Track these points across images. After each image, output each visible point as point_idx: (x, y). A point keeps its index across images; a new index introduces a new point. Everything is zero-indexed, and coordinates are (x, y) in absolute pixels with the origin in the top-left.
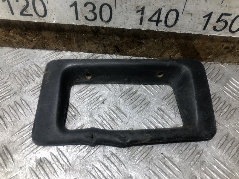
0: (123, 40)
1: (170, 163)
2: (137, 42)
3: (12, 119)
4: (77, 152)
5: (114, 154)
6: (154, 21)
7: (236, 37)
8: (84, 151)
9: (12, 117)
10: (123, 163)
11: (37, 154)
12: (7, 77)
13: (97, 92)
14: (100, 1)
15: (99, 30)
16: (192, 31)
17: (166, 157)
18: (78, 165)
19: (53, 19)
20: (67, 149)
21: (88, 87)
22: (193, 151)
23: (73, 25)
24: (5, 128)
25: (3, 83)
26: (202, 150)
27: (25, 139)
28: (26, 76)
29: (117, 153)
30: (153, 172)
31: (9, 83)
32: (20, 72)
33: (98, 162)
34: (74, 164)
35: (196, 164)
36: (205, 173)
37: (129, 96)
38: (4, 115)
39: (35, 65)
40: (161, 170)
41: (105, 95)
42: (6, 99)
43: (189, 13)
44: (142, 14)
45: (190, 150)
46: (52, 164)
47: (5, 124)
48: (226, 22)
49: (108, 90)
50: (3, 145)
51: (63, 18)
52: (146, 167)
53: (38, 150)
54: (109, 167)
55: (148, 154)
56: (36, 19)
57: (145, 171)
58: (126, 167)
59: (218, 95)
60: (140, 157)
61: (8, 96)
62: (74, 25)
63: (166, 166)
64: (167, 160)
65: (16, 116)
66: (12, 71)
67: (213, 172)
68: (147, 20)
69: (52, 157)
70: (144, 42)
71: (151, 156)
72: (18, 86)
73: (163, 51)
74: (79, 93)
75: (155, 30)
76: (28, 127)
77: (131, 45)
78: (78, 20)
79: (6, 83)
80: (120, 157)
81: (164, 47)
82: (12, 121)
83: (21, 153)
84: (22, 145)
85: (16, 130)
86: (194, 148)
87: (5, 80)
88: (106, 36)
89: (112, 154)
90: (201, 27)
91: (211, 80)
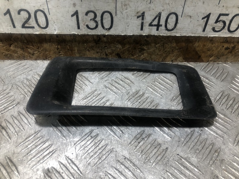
0: (125, 47)
1: (188, 163)
2: (138, 49)
3: (16, 129)
4: (88, 159)
5: (127, 159)
6: (155, 25)
7: (236, 36)
8: (95, 158)
9: (15, 128)
10: (138, 167)
11: (44, 164)
12: (10, 88)
13: (104, 97)
14: (101, 9)
15: (101, 39)
16: (192, 33)
17: (182, 158)
18: (89, 172)
19: (55, 30)
20: (77, 157)
21: (94, 92)
22: (210, 149)
23: (74, 35)
24: (8, 140)
25: (5, 94)
26: (220, 148)
27: (30, 149)
28: (29, 86)
29: (130, 157)
30: (172, 174)
31: (12, 93)
32: (22, 82)
33: (111, 168)
34: (85, 172)
35: (216, 163)
36: (226, 172)
37: (137, 99)
38: (7, 125)
39: (38, 74)
40: (180, 171)
41: (111, 100)
42: (9, 110)
43: (188, 15)
44: (143, 19)
45: (207, 149)
46: (61, 173)
47: (8, 135)
48: (224, 22)
49: (114, 94)
50: (7, 157)
51: (64, 29)
52: (163, 170)
53: (45, 160)
54: (124, 173)
55: (163, 156)
56: (38, 31)
57: (162, 174)
58: (142, 172)
59: (226, 93)
60: (155, 160)
61: (11, 106)
62: (76, 34)
63: (184, 167)
64: (184, 161)
65: (20, 126)
66: (14, 82)
67: (235, 169)
68: (148, 25)
69: (60, 166)
70: (145, 48)
71: (167, 157)
72: (21, 96)
73: (164, 56)
74: (85, 99)
75: (155, 35)
76: (33, 136)
77: (133, 52)
78: (80, 29)
79: (9, 93)
80: (134, 161)
81: (166, 51)
82: (16, 132)
83: (27, 164)
84: (28, 156)
85: (20, 141)
86: (211, 147)
87: (7, 91)
88: (107, 44)
89: (125, 159)
90: (200, 29)
91: (217, 79)
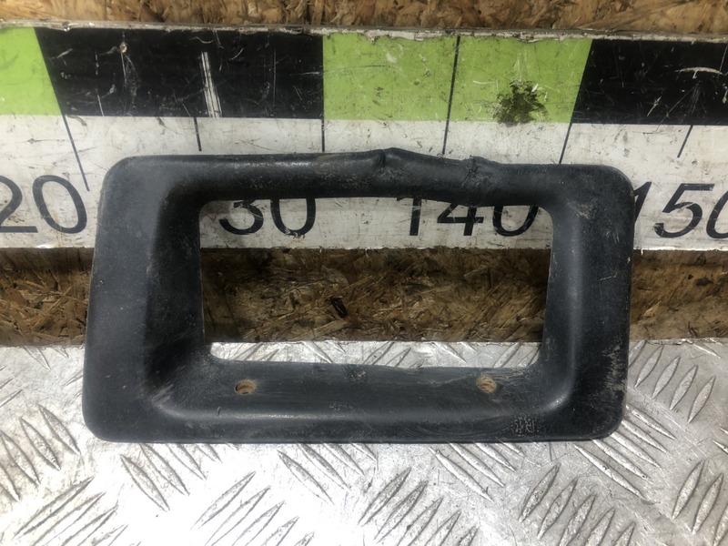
0: (357, 281)
2: (402, 284)
13: (278, 508)
15: (273, 258)
21: (243, 487)
37: (399, 511)
39: (45, 411)
44: (417, 201)
48: (697, 211)
49: (316, 491)
56: (50, 239)
59: (712, 473)
68: (434, 218)
70: (426, 281)
73: (492, 304)
75: (461, 247)
77: (385, 293)
81: (496, 292)
88: (298, 272)
91: (676, 409)
